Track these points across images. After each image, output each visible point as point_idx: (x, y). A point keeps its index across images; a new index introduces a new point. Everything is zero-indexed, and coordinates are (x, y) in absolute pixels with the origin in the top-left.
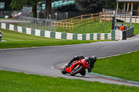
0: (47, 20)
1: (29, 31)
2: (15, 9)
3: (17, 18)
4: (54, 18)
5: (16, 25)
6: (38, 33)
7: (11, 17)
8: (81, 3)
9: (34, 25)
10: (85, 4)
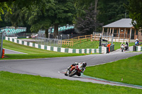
0: (55, 40)
1: (43, 47)
2: (33, 32)
3: (35, 38)
4: (60, 38)
5: (34, 43)
6: (49, 48)
7: (30, 37)
8: (78, 28)
9: (46, 43)
10: (81, 29)
